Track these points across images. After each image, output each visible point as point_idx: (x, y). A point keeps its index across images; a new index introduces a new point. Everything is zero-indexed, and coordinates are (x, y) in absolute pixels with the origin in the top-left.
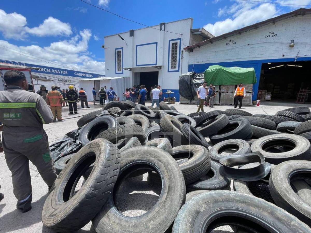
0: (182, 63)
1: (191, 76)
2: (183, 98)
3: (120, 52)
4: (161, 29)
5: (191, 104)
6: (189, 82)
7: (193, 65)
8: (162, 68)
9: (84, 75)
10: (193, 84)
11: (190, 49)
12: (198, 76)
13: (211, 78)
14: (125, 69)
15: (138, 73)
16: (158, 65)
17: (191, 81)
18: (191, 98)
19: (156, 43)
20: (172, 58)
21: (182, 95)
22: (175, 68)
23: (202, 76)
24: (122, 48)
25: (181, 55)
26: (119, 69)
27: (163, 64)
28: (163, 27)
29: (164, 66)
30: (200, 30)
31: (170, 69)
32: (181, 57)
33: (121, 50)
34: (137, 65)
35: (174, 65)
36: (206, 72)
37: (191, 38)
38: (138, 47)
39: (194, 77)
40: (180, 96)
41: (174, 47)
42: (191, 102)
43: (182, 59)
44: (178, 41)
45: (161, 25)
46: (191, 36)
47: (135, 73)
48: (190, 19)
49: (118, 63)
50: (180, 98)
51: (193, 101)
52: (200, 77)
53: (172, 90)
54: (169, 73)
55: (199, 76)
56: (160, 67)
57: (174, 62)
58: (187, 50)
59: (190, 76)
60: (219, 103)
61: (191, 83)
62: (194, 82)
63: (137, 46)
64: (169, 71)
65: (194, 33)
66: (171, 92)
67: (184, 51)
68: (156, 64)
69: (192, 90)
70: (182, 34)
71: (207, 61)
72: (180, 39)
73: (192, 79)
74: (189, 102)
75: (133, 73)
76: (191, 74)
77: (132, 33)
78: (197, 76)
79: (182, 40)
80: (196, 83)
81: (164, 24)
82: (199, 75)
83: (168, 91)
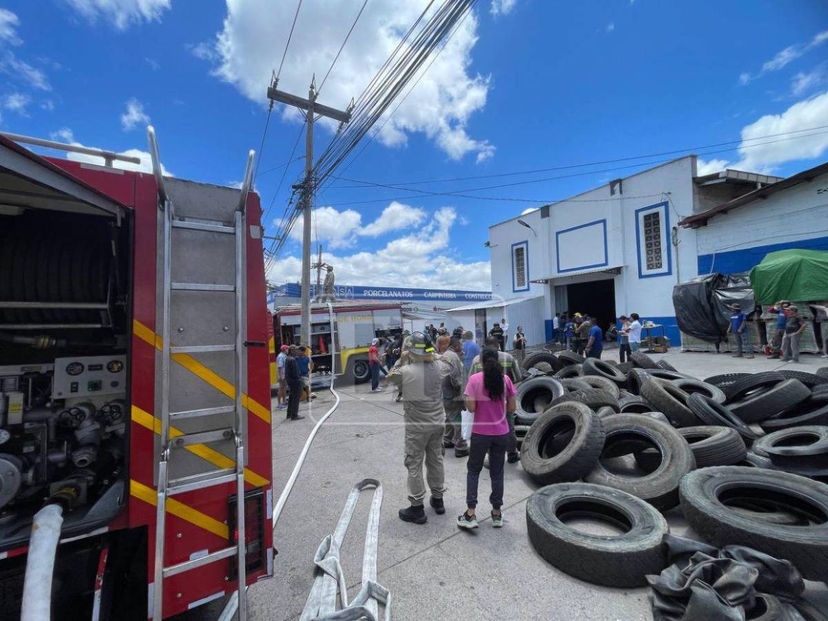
0: (677, 255)
1: (708, 283)
2: (690, 338)
3: (522, 249)
4: (613, 192)
5: (719, 352)
6: (705, 299)
7: (712, 255)
8: (624, 271)
9: (440, 295)
10: (718, 302)
11: (697, 222)
12: (733, 280)
13: (774, 285)
14: (533, 282)
15: (563, 286)
16: (611, 266)
17: (709, 296)
18: (717, 338)
19: (604, 221)
20: (648, 246)
21: (687, 332)
22: (659, 265)
23: (745, 280)
24: (526, 242)
25: (671, 237)
26: (521, 282)
27: (624, 262)
28: (617, 187)
29: (627, 267)
30: (720, 176)
31: (645, 271)
32: (672, 241)
33: (524, 246)
34: (559, 271)
35: (654, 262)
36: (754, 271)
37: (697, 196)
38: (560, 236)
39: (718, 286)
40: (681, 332)
41: (652, 222)
42: (718, 347)
43: (676, 245)
44: (661, 210)
45: (613, 184)
46: (696, 192)
47: (556, 287)
48: (687, 157)
49: (519, 270)
50: (682, 338)
51: (723, 347)
52: (739, 285)
53: (655, 320)
54: (642, 279)
55: (735, 282)
56: (618, 270)
57: (653, 255)
58: (687, 225)
59: (704, 284)
60: (817, 350)
61: (712, 301)
62: (720, 297)
63: (558, 233)
64: (641, 276)
65: (703, 184)
66: (654, 325)
67: (681, 228)
68: (606, 264)
69: (718, 318)
70: (669, 193)
71: (757, 241)
72: (666, 204)
73: (713, 291)
74: (713, 347)
75: (551, 286)
76: (709, 280)
77: (545, 212)
78: (727, 283)
79: (670, 204)
80: (727, 300)
81: (620, 181)
82: (733, 278)
83: (645, 323)
